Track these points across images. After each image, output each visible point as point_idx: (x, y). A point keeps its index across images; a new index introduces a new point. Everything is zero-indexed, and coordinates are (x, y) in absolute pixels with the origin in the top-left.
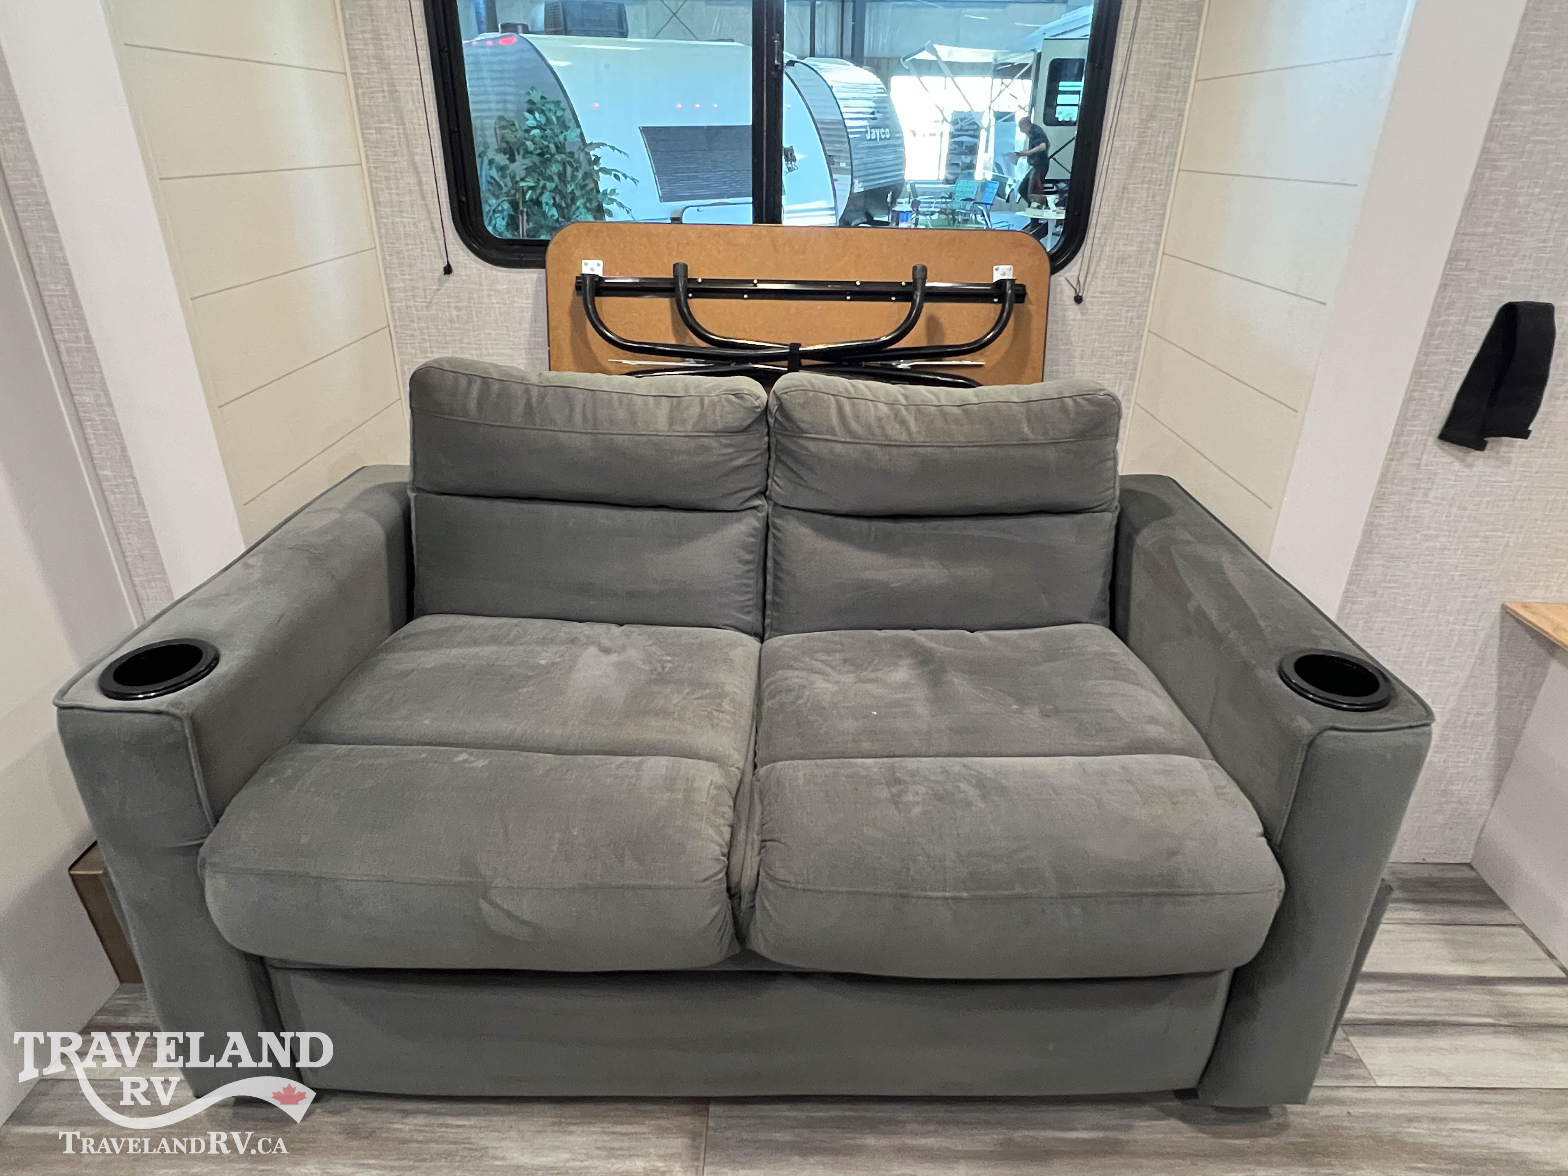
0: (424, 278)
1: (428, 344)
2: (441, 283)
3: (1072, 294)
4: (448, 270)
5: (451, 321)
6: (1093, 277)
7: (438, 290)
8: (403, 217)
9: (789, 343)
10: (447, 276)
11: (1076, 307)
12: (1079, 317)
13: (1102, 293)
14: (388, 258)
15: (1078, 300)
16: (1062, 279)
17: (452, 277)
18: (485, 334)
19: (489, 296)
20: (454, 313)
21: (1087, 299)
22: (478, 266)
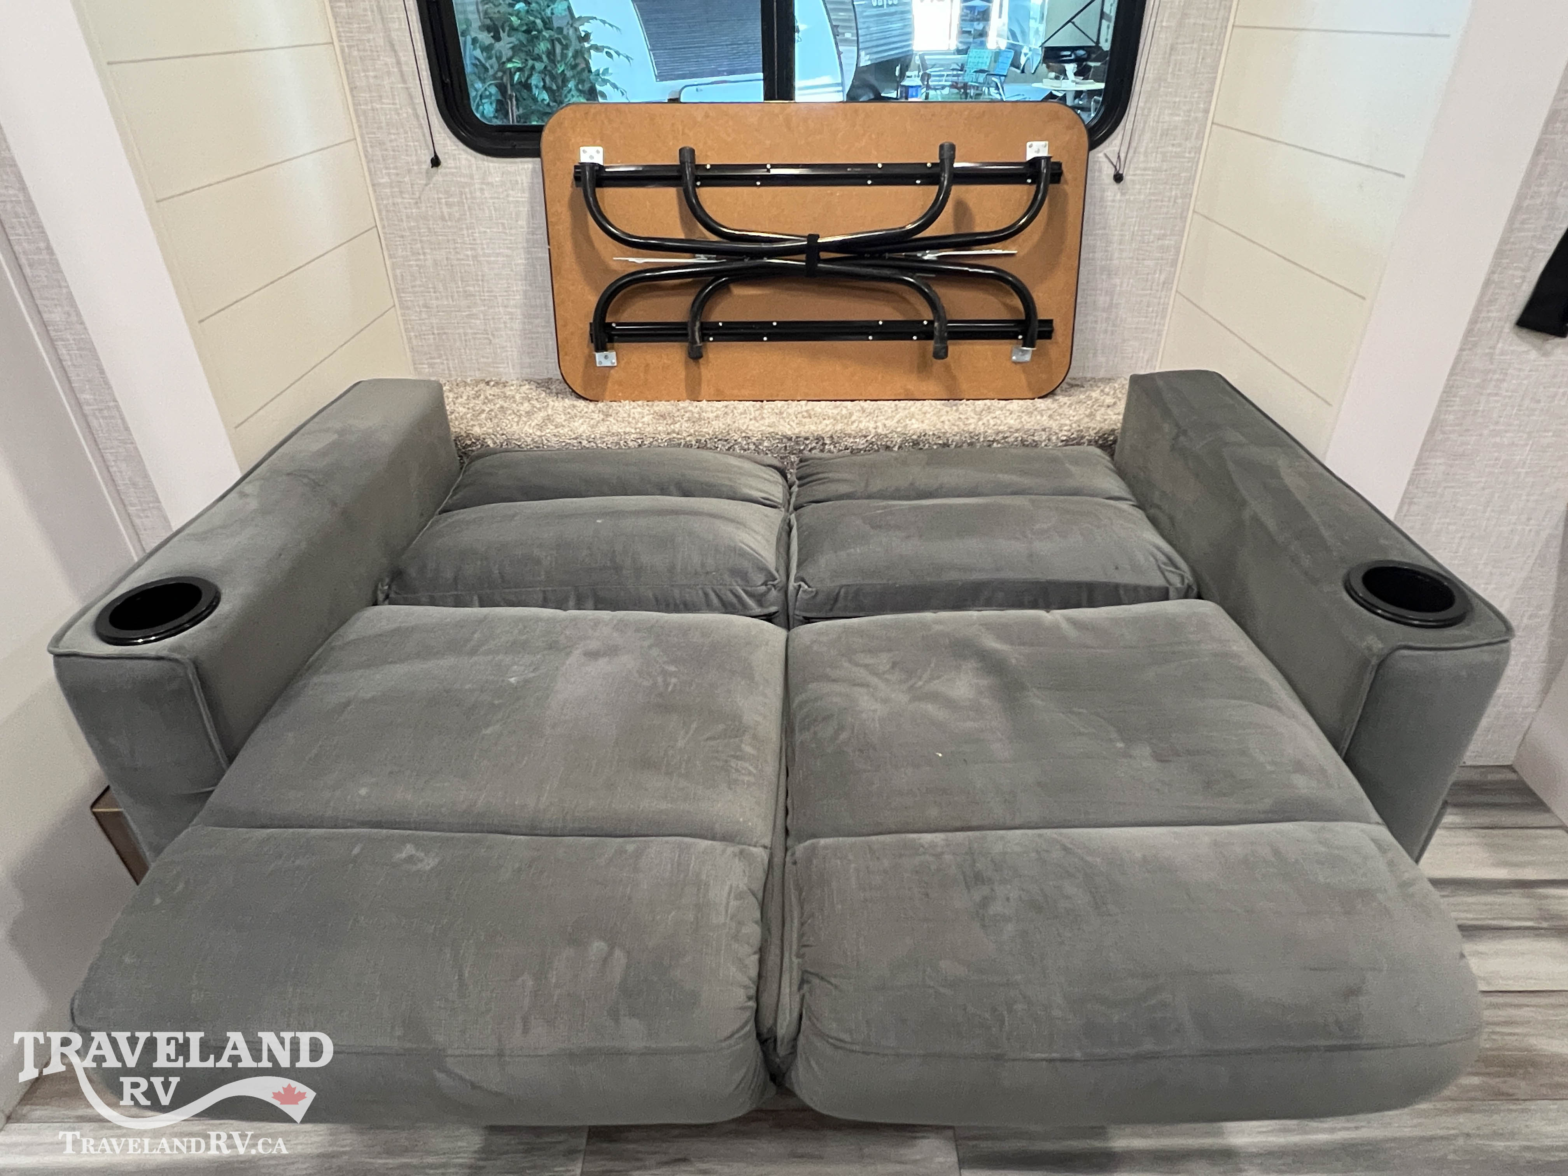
0: (409, 171)
1: (419, 245)
2: (429, 177)
3: (1112, 172)
4: (436, 162)
5: (443, 218)
6: (1135, 152)
7: (426, 185)
8: (383, 103)
9: (807, 234)
10: (434, 168)
11: (1115, 186)
12: (1118, 197)
13: (1145, 169)
14: (369, 150)
15: (1118, 178)
16: (1101, 155)
17: (440, 170)
18: (479, 233)
19: (482, 190)
20: (445, 210)
21: (1127, 178)
22: (469, 157)
